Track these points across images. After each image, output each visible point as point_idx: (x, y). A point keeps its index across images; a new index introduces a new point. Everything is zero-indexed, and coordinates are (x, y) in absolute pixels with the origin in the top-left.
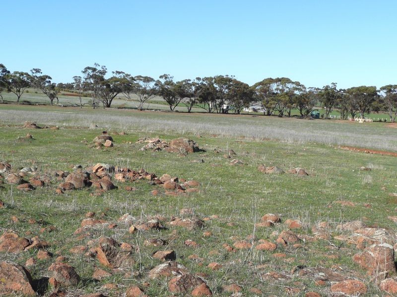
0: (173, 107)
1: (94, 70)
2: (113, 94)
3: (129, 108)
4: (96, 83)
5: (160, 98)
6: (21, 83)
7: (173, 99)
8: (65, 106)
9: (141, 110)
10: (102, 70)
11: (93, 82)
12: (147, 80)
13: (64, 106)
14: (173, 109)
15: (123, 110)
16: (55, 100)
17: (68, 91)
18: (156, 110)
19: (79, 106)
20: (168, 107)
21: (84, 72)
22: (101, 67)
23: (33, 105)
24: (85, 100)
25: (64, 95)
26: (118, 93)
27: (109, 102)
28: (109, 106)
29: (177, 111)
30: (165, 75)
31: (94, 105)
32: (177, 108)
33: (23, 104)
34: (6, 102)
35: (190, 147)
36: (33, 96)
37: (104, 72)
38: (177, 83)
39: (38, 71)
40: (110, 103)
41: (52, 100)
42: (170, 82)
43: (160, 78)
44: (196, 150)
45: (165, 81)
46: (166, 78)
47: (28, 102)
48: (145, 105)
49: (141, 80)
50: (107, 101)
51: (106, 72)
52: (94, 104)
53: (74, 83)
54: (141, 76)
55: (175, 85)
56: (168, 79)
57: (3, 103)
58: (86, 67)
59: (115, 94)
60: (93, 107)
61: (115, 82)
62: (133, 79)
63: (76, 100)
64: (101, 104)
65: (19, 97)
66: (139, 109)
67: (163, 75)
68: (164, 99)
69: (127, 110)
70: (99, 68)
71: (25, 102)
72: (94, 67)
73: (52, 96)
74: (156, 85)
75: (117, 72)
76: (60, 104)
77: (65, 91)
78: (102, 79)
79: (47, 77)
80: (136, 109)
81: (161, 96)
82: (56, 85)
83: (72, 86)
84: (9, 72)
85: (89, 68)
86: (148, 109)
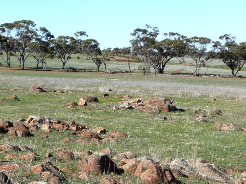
0: (235, 72)
1: (145, 32)
2: (166, 58)
3: (183, 74)
4: (147, 46)
5: (219, 62)
6: (66, 48)
7: (235, 63)
8: (113, 73)
9: (198, 75)
10: (153, 31)
11: (143, 45)
12: (204, 41)
13: (111, 73)
14: (235, 74)
15: (177, 75)
16: (102, 66)
17: (124, 57)
18: (215, 75)
19: (128, 72)
20: (229, 71)
21: (133, 35)
22: (152, 28)
23: (78, 72)
24: (135, 66)
25: (118, 60)
26: (172, 57)
27: (161, 67)
28: (161, 71)
29: (241, 77)
30: (225, 35)
31: (145, 71)
32: (241, 73)
33: (68, 71)
34: (50, 69)
35: (165, 107)
36: (84, 62)
37: (156, 34)
38: (240, 44)
39: (82, 33)
40: (163, 69)
41: (99, 67)
42: (232, 43)
43: (220, 38)
44: (172, 109)
45: (226, 41)
46: (227, 38)
47: (74, 69)
48: (203, 70)
49: (197, 42)
50: (160, 66)
51: (158, 34)
52: (144, 69)
53: (130, 48)
54: (196, 38)
55: (238, 46)
56: (229, 40)
57: (47, 70)
58: (135, 29)
59: (168, 58)
60: (143, 74)
61: (168, 44)
62: (188, 40)
63: (124, 66)
64: (152, 70)
65: (64, 64)
66: (195, 74)
67: (223, 35)
68: (225, 62)
69: (181, 75)
70: (150, 30)
71: (71, 68)
72: (145, 28)
73: (98, 62)
74: (215, 46)
75: (170, 33)
76: (107, 71)
77: (120, 56)
78: (153, 42)
79: (92, 40)
80: (192, 74)
81: (221, 60)
82: (112, 50)
83: (129, 51)
84: (53, 37)
85: (139, 30)
86: (205, 75)
